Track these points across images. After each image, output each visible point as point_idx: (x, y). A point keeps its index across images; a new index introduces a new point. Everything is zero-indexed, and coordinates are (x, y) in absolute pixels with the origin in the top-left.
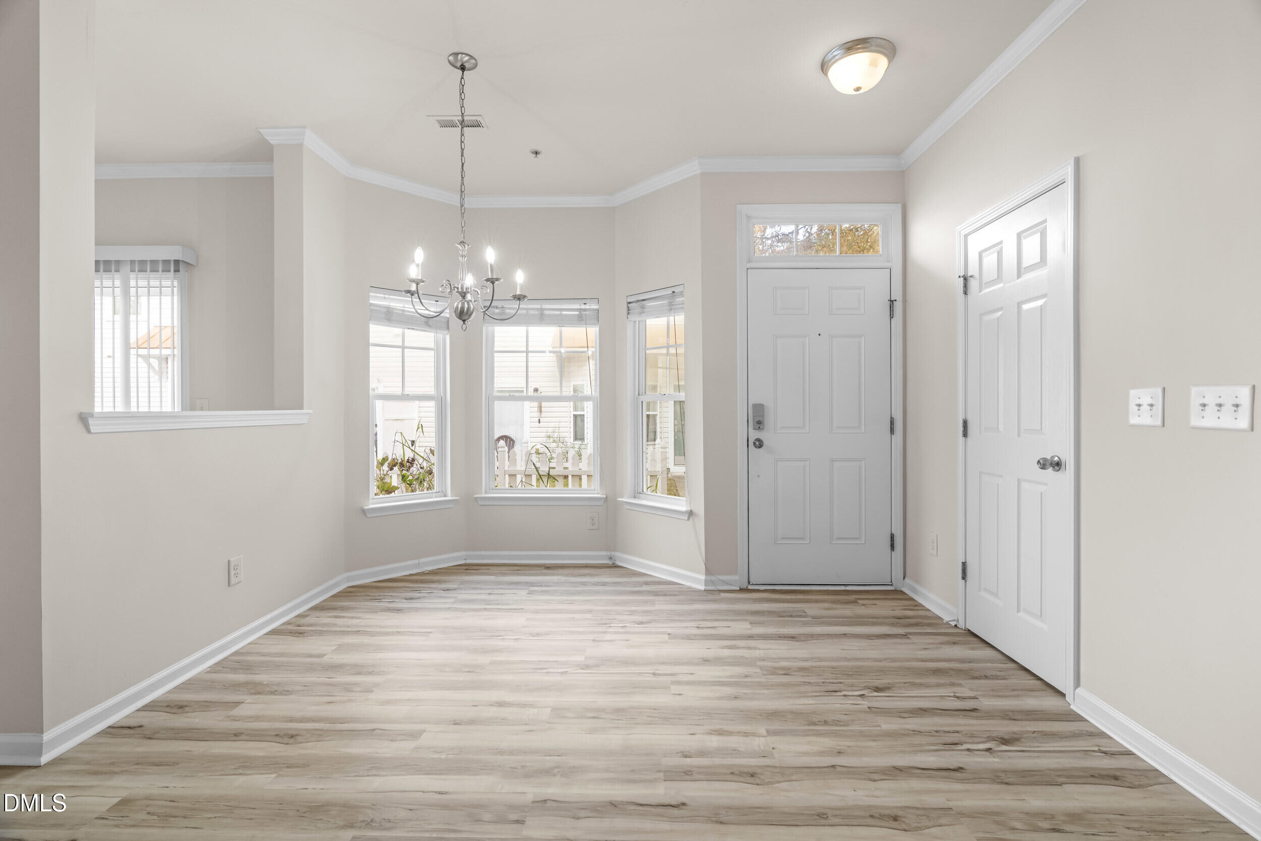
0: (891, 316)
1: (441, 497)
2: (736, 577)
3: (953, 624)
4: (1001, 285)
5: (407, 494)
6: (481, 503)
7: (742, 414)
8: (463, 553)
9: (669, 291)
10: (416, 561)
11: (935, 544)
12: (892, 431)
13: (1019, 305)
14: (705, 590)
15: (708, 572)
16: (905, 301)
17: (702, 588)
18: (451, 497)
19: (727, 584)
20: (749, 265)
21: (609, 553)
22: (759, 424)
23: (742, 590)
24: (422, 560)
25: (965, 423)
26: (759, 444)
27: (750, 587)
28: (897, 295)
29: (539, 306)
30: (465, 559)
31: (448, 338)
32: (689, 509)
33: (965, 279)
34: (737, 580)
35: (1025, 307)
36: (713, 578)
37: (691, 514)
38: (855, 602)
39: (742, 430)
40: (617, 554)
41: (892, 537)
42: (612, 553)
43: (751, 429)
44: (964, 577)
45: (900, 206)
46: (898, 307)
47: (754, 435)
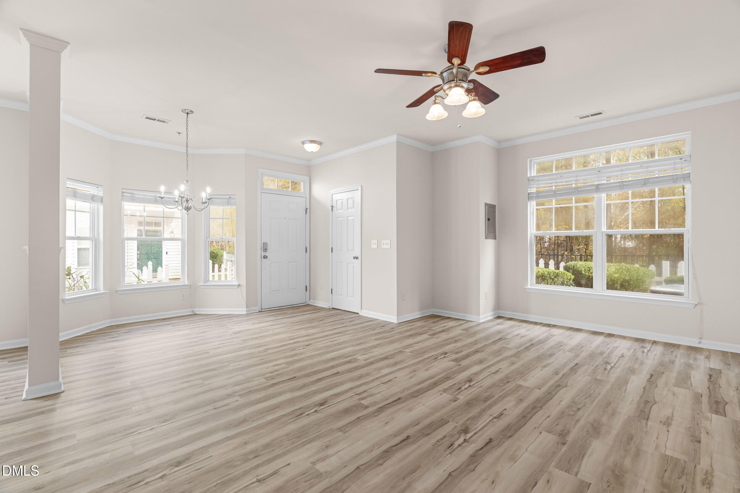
0: (306, 213)
1: (95, 292)
2: (257, 308)
3: (328, 308)
4: (342, 211)
5: (79, 291)
6: (120, 293)
7: (259, 246)
8: (109, 320)
9: (228, 197)
10: (88, 326)
11: (321, 286)
12: (306, 252)
13: (348, 217)
14: (246, 314)
15: (247, 307)
16: (310, 209)
17: (245, 313)
18: (103, 291)
19: (254, 310)
20: (262, 191)
21: (192, 310)
22: (265, 250)
23: (259, 312)
24: (91, 325)
25: (332, 248)
26: (265, 257)
27: (262, 310)
28: (308, 207)
29: (154, 195)
30: (110, 323)
31: (101, 208)
32: (238, 284)
33: (332, 207)
34: (258, 308)
35: (349, 218)
36: (249, 309)
37: (239, 285)
38: (298, 308)
39: (259, 252)
40: (196, 309)
41: (306, 287)
42: (193, 309)
43: (262, 252)
44: (332, 293)
45: (309, 177)
46: (308, 210)
47: (264, 254)
